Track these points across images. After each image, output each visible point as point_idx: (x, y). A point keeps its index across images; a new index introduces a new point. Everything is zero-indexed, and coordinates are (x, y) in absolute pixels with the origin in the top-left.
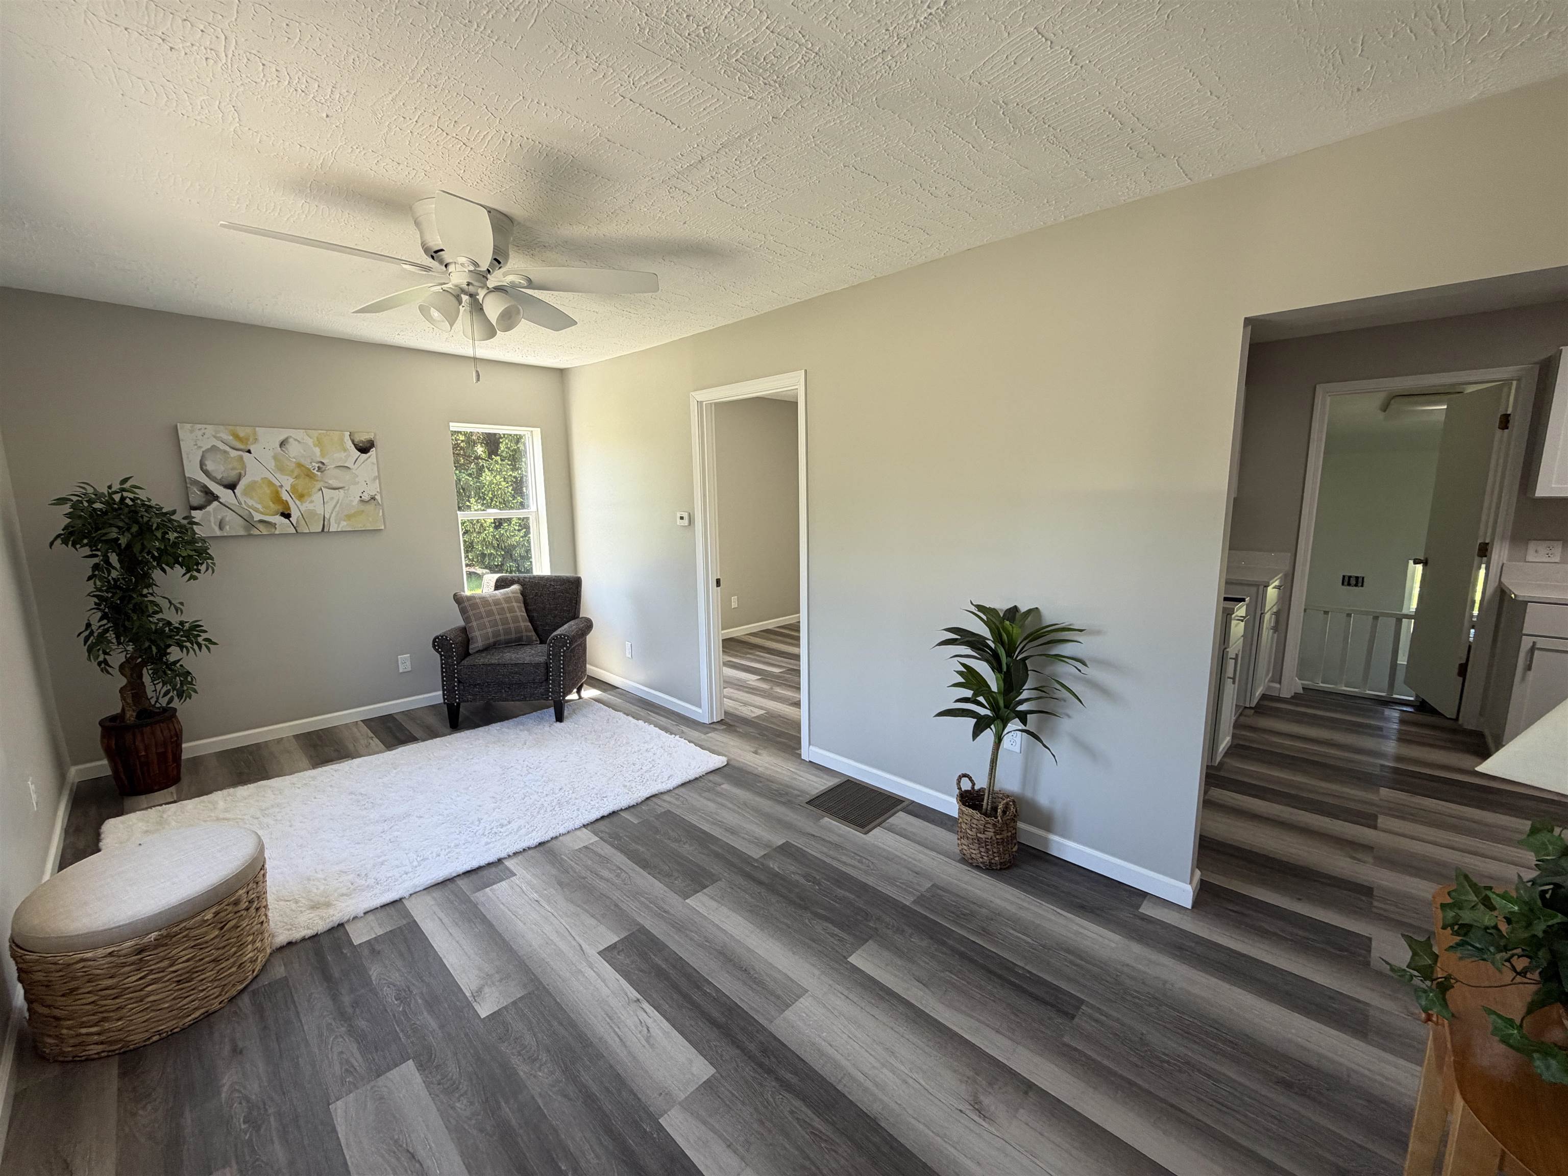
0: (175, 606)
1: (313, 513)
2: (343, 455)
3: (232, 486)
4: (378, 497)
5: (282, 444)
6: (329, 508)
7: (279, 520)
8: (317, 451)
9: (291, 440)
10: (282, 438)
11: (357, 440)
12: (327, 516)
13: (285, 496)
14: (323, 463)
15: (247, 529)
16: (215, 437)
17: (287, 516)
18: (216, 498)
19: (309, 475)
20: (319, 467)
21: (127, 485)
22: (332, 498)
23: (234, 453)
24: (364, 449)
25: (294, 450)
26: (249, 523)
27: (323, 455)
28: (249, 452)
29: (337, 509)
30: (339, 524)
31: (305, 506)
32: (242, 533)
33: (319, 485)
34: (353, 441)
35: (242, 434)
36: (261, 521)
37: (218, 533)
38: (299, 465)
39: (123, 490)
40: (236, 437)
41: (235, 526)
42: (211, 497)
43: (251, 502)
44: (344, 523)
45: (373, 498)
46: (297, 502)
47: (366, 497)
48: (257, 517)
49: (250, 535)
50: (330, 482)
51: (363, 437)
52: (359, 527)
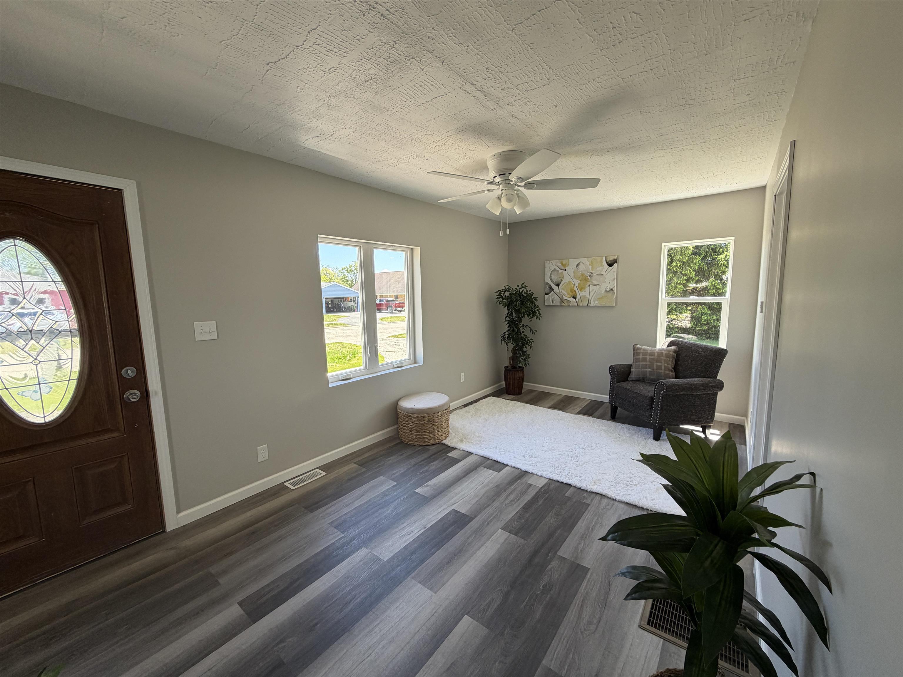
0: (533, 331)
1: (585, 297)
2: (601, 268)
3: (558, 285)
4: (615, 289)
5: (577, 266)
6: (592, 294)
7: (572, 299)
8: (590, 267)
9: (581, 263)
10: (578, 263)
11: (608, 260)
12: (590, 298)
13: (576, 289)
14: (592, 273)
15: (561, 303)
16: (556, 265)
17: (575, 298)
18: (553, 290)
19: (586, 280)
20: (590, 275)
21: (523, 286)
22: (593, 290)
23: (560, 271)
24: (610, 265)
25: (581, 267)
26: (562, 300)
27: (592, 269)
28: (565, 270)
29: (594, 295)
30: (595, 302)
31: (582, 294)
32: (559, 304)
33: (589, 283)
34: (606, 261)
35: (564, 263)
36: (566, 300)
37: (552, 304)
38: (582, 275)
39: (522, 287)
40: (562, 264)
41: (557, 302)
42: (551, 289)
43: (563, 292)
44: (597, 302)
45: (612, 290)
46: (580, 292)
47: (608, 289)
48: (565, 298)
49: (561, 306)
50: (594, 282)
51: (611, 258)
52: (603, 304)
